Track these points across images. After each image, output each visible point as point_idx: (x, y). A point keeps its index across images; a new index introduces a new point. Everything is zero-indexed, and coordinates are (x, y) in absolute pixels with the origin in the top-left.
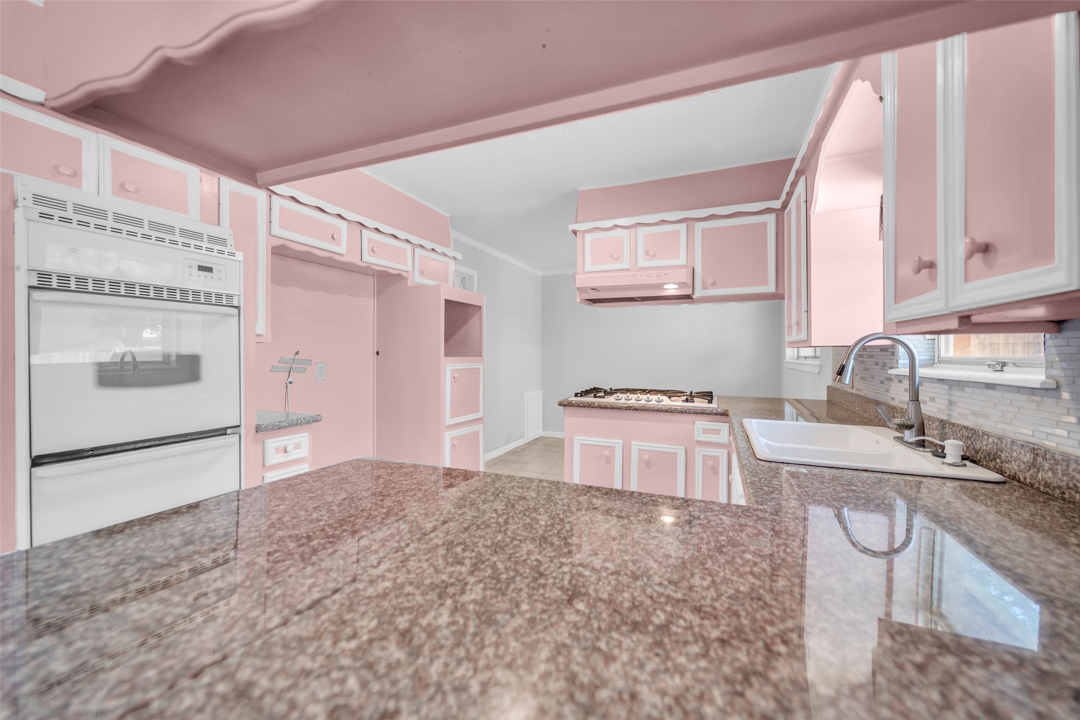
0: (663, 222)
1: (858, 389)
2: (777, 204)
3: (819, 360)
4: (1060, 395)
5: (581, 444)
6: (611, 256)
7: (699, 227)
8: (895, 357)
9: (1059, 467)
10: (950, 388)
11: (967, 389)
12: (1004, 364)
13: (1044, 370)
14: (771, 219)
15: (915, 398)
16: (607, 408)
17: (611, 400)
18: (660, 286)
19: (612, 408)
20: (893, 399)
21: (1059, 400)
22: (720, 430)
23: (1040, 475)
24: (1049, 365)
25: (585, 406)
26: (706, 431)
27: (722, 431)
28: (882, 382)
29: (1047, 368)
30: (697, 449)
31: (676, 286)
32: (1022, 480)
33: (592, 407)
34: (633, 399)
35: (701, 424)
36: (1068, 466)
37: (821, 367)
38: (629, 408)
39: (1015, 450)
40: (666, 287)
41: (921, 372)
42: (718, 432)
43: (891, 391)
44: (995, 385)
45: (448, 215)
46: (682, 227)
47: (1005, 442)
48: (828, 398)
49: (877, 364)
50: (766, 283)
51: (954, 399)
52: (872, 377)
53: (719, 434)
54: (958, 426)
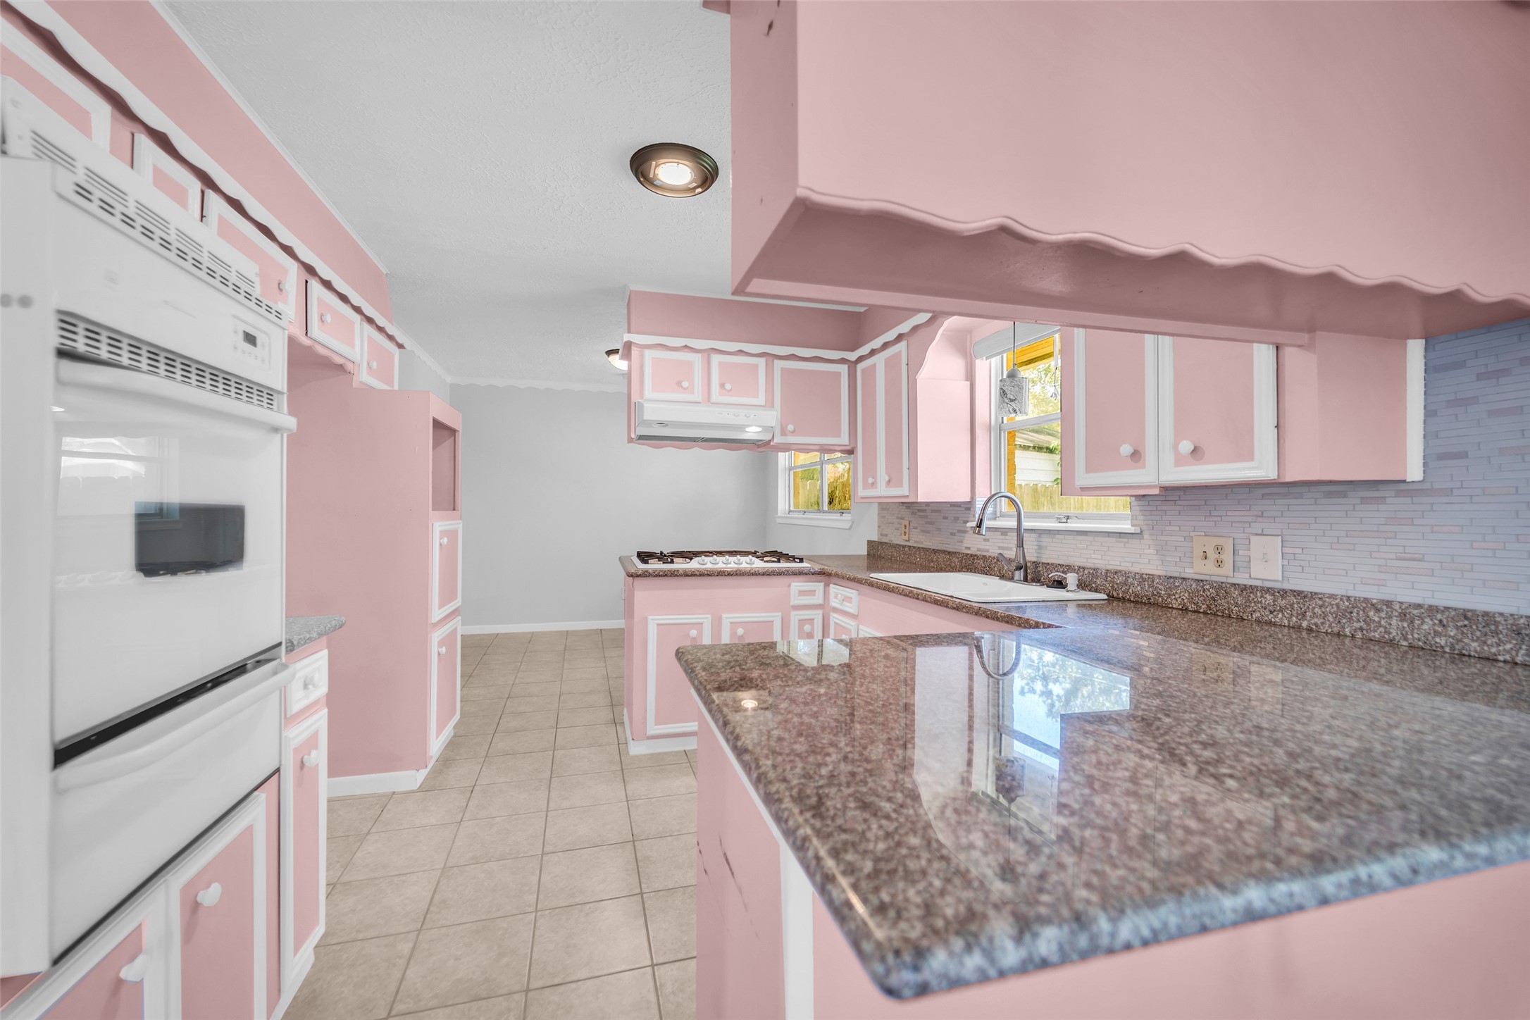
0: (741, 352)
1: (916, 542)
2: (852, 356)
3: (850, 515)
4: (1143, 537)
5: (658, 625)
6: (679, 383)
7: (779, 364)
8: (971, 512)
9: (1146, 583)
10: (1040, 537)
11: (1057, 536)
12: (1068, 517)
13: (1130, 522)
14: (844, 369)
15: (1020, 544)
16: (695, 575)
17: (695, 564)
18: (741, 428)
19: (700, 575)
20: (969, 548)
21: (1142, 541)
22: (815, 591)
23: (1130, 590)
24: (1134, 518)
25: (666, 575)
26: (802, 593)
27: (817, 592)
28: (953, 534)
29: (1132, 520)
30: (793, 613)
31: (760, 429)
32: (1115, 595)
33: (676, 576)
34: (721, 563)
35: (797, 585)
36: (1153, 581)
37: (853, 522)
38: (721, 574)
39: (1109, 576)
40: (747, 430)
41: (1026, 524)
42: (812, 593)
43: (965, 542)
44: (1087, 532)
45: (384, 271)
46: (761, 362)
47: (1100, 572)
48: (868, 552)
49: (945, 518)
50: (838, 435)
51: (1043, 544)
52: (939, 530)
53: (814, 595)
54: (1052, 564)
